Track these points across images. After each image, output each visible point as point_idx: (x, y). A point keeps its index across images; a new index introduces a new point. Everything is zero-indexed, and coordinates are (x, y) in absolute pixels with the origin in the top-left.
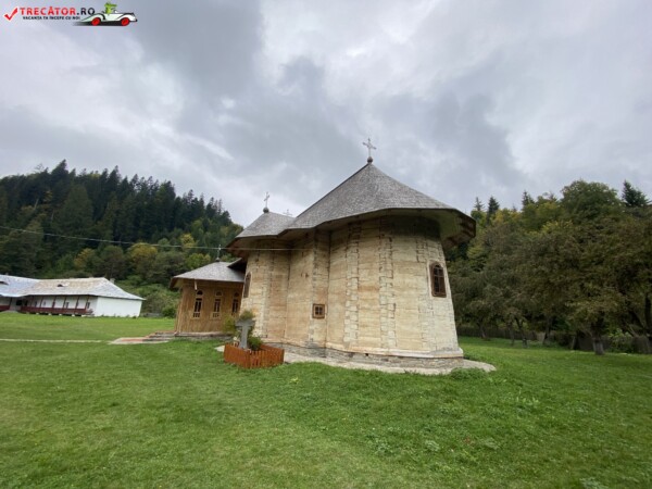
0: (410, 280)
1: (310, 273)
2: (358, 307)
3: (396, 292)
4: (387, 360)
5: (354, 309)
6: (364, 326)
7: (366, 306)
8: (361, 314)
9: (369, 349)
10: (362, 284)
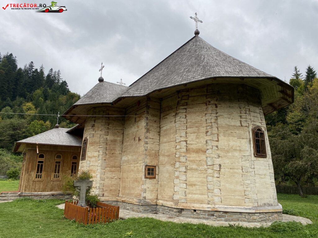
0: (234, 142)
1: (142, 137)
2: (186, 167)
3: (222, 154)
4: (213, 215)
5: (183, 169)
6: (192, 185)
7: (194, 166)
8: (189, 174)
9: (197, 206)
10: (190, 147)
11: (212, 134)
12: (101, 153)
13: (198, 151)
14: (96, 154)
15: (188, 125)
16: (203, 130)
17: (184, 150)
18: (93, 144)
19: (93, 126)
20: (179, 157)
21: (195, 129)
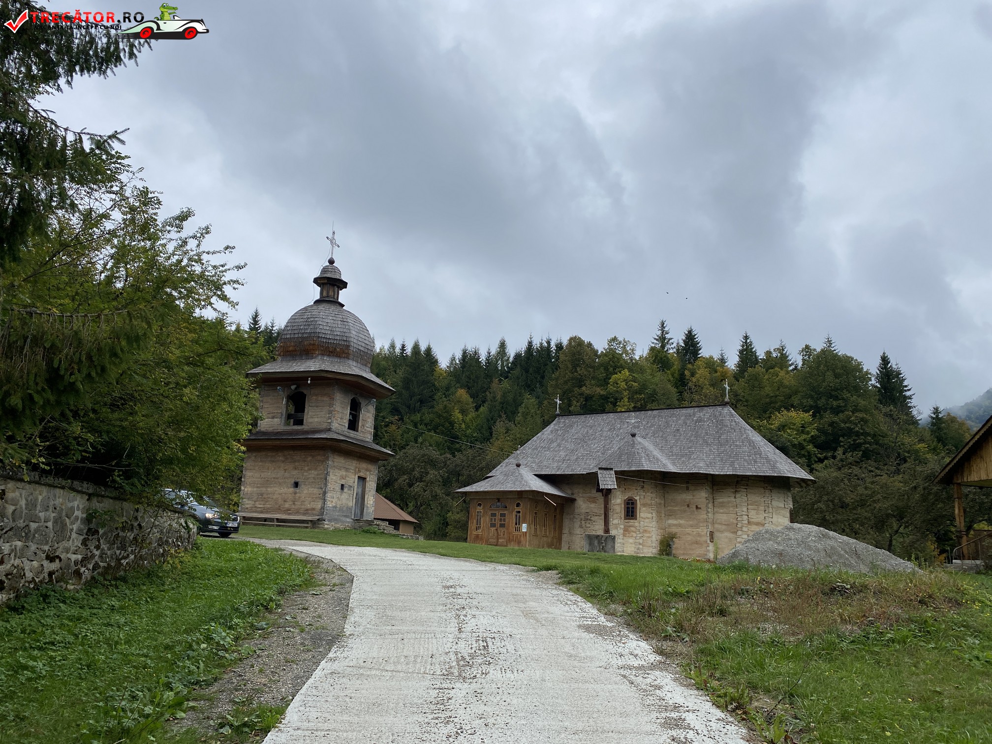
11: (769, 512)
12: (654, 515)
13: (757, 524)
14: (650, 515)
15: (749, 502)
16: (762, 508)
17: (746, 522)
18: (644, 505)
19: (643, 487)
20: (742, 527)
21: (755, 507)
